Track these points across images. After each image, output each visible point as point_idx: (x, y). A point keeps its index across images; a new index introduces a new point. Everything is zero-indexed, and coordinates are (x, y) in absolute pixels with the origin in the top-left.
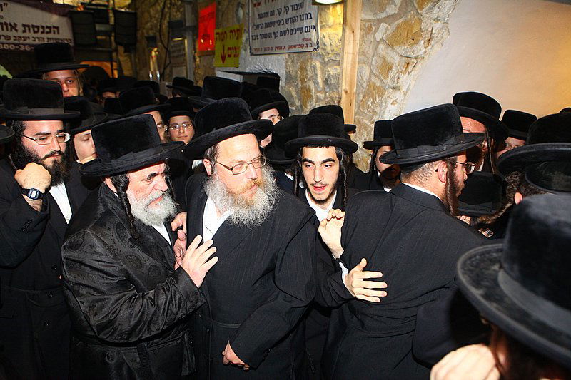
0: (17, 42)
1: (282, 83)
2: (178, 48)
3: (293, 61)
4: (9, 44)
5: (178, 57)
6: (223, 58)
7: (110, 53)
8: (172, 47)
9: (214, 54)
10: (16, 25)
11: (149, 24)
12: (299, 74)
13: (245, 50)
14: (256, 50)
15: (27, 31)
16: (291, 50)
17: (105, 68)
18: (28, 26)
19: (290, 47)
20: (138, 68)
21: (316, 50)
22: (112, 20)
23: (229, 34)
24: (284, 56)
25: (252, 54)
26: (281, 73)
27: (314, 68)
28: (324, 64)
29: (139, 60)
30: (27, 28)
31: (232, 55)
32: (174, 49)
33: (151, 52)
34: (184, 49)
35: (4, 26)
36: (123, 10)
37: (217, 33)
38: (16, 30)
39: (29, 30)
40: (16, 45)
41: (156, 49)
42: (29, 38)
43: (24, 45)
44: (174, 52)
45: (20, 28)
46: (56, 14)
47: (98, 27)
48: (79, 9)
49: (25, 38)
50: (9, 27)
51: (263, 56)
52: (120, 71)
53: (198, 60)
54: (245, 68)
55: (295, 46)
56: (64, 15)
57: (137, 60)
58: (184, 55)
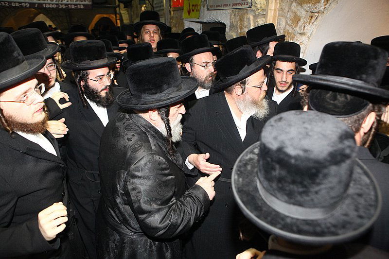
1: (227, 30)
2: (159, 5)
3: (235, 15)
4: (53, 4)
6: (189, 12)
7: (115, 8)
8: (155, 4)
9: (183, 9)
12: (239, 23)
13: (204, 7)
14: (210, 6)
16: (234, 7)
17: (112, 19)
19: (234, 5)
20: (133, 19)
21: (250, 7)
24: (229, 11)
25: (208, 9)
26: (227, 22)
27: (249, 19)
28: (256, 17)
29: (134, 12)
31: (195, 10)
32: (157, 5)
33: (141, 7)
34: (163, 6)
40: (57, 4)
41: (145, 6)
43: (62, 4)
44: (157, 7)
51: (215, 11)
52: (121, 20)
53: (172, 13)
54: (203, 19)
55: (236, 4)
57: (132, 13)
58: (163, 10)
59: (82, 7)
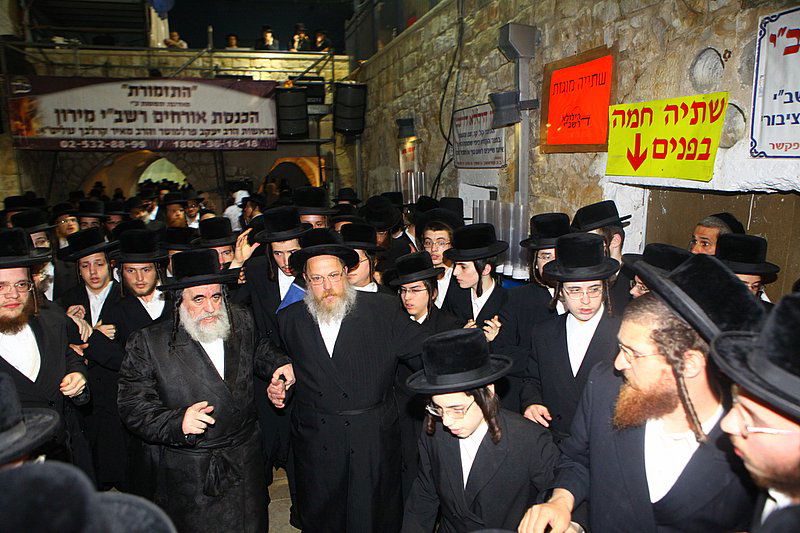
0: (203, 137)
2: (480, 138)
4: (194, 141)
5: (479, 151)
6: (636, 160)
9: (604, 148)
10: (204, 113)
11: (399, 100)
14: (778, 146)
15: (218, 121)
18: (220, 114)
22: (329, 98)
23: (659, 114)
25: (756, 154)
30: (218, 117)
31: (671, 156)
33: (402, 143)
35: (191, 117)
36: (348, 82)
37: (616, 113)
38: (205, 121)
39: (221, 118)
40: (203, 141)
41: (413, 138)
42: (219, 130)
43: (214, 140)
45: (209, 118)
46: (256, 94)
47: (311, 110)
48: (287, 86)
49: (215, 131)
50: (196, 117)
53: (542, 158)
56: (266, 96)
58: (500, 149)
59: (255, 144)
